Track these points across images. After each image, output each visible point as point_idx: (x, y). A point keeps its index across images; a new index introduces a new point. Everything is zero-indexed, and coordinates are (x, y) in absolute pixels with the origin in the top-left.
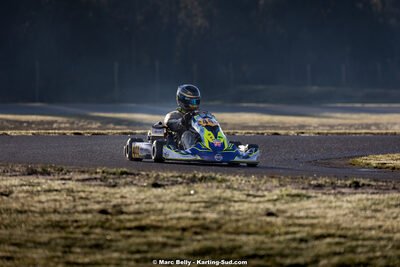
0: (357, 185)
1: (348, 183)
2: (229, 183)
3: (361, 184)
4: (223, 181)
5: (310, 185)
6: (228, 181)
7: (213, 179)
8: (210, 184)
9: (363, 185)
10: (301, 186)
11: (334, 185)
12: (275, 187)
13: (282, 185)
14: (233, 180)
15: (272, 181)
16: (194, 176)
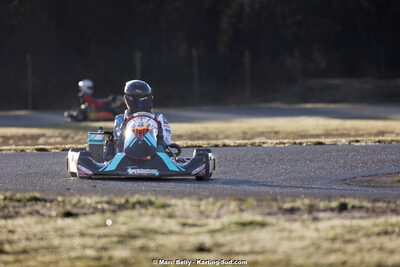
0: (343, 208)
1: (334, 204)
2: (169, 210)
3: (350, 206)
4: (164, 206)
5: (280, 209)
6: (169, 206)
7: (151, 203)
8: (143, 211)
9: (353, 207)
10: (267, 211)
11: (311, 209)
12: (233, 212)
13: (241, 210)
14: (176, 205)
15: (229, 205)
16: (127, 201)
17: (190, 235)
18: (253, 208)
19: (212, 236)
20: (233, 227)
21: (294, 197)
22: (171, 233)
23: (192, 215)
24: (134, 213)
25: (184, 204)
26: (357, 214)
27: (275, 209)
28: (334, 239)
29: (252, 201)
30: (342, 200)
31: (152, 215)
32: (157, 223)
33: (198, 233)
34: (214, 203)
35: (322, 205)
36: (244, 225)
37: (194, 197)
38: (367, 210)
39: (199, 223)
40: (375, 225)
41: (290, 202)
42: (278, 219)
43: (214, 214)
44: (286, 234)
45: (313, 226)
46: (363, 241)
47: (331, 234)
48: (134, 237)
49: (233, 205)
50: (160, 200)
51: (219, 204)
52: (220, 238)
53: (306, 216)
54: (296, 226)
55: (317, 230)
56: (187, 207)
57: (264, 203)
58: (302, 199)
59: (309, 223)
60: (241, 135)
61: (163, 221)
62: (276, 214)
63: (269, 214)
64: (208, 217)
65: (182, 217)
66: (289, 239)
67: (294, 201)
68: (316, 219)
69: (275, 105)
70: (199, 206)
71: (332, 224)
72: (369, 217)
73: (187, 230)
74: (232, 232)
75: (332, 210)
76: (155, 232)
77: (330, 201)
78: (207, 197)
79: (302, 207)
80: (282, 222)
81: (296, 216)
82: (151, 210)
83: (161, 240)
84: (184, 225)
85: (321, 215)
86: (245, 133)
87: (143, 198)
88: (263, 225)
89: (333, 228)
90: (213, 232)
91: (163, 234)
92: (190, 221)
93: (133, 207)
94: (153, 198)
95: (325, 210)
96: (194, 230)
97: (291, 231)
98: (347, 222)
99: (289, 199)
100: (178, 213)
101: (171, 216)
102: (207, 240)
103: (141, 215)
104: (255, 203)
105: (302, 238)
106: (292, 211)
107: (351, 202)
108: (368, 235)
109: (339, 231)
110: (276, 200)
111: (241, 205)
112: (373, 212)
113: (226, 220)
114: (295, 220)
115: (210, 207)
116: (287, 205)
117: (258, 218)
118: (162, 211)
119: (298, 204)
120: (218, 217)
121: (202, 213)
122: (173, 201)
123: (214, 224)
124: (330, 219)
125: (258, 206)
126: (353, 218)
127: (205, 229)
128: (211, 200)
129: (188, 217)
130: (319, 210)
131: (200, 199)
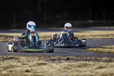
0: (68, 59)
2: (19, 60)
4: (17, 59)
6: (19, 59)
7: (14, 58)
8: (12, 60)
9: (71, 59)
10: (47, 60)
11: (59, 59)
12: (37, 60)
13: (39, 60)
14: (21, 58)
15: (36, 58)
16: (7, 57)
17: (24, 67)
18: (43, 59)
19: (31, 67)
20: (37, 65)
21: (55, 56)
22: (19, 66)
23: (25, 61)
24: (9, 61)
25: (23, 58)
26: (72, 61)
27: (49, 59)
28: (65, 68)
29: (42, 57)
30: (68, 57)
31: (14, 61)
32: (15, 64)
33: (26, 67)
34: (32, 58)
35: (62, 58)
36: (40, 64)
37: (27, 56)
38: (75, 59)
39: (27, 64)
40: (77, 64)
41: (53, 57)
42: (49, 62)
43: (32, 61)
44: (51, 67)
45: (59, 64)
46: (73, 69)
47: (64, 67)
48: (8, 68)
49: (37, 58)
50: (17, 57)
51: (33, 58)
52: (33, 68)
53: (57, 62)
54: (54, 64)
55: (60, 66)
56: (24, 59)
57: (46, 58)
58: (57, 56)
59: (58, 63)
60: (43, 37)
61: (17, 63)
62: (49, 61)
63: (47, 61)
64: (30, 62)
65: (22, 62)
66: (52, 68)
67: (55, 57)
68: (60, 62)
69: (53, 28)
70: (28, 59)
71: (65, 64)
72: (75, 62)
73: (24, 66)
74: (36, 66)
75: (65, 60)
76: (14, 66)
77: (65, 57)
78: (30, 56)
79: (57, 59)
80: (50, 63)
81: (55, 62)
82: (14, 60)
83: (16, 69)
84: (23, 64)
85: (62, 61)
86: (44, 36)
87: (12, 56)
88: (45, 64)
89: (65, 65)
90: (31, 66)
91: (17, 67)
92: (25, 63)
93: (9, 59)
94: (15, 57)
95: (63, 60)
96: (26, 66)
97: (53, 66)
98: (69, 63)
99: (53, 56)
100: (21, 61)
101: (19, 62)
102: (29, 69)
103: (11, 61)
104: (43, 58)
105: (56, 68)
106: (54, 60)
107: (71, 57)
108: (74, 67)
109: (66, 66)
110: (49, 57)
111: (39, 58)
112: (77, 60)
113: (35, 63)
114: (54, 63)
115: (31, 59)
116: (52, 58)
117: (44, 62)
118: (17, 60)
119: (56, 58)
120: (33, 62)
121: (28, 61)
122: (20, 57)
123: (31, 64)
124: (64, 62)
125: (44, 59)
126: (71, 62)
127: (29, 65)
128: (31, 57)
129: (24, 62)
130: (61, 60)
131: (28, 57)
